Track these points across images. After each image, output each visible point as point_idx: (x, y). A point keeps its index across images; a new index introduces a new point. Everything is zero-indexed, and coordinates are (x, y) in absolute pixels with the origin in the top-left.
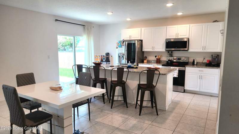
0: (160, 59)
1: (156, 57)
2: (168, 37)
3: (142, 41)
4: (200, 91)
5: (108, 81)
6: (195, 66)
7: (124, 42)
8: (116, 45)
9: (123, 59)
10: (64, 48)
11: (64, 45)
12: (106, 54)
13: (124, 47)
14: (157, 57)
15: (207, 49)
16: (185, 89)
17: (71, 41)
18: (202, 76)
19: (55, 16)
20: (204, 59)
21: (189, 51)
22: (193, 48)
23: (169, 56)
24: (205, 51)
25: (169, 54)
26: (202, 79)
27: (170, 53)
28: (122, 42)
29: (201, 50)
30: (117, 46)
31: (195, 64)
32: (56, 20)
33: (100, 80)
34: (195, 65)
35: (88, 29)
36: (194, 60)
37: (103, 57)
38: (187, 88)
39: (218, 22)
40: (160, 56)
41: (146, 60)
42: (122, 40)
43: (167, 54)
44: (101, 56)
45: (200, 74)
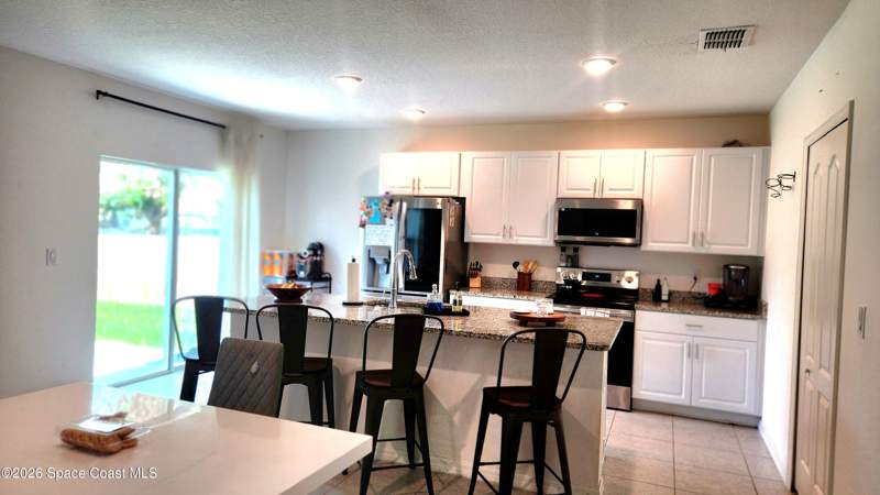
0: (530, 274)
1: (516, 265)
2: (565, 193)
3: (462, 201)
4: (694, 404)
5: (338, 370)
6: (664, 305)
7: (392, 202)
8: (357, 215)
9: (388, 272)
10: (114, 216)
11: (113, 204)
12: (309, 249)
13: (391, 223)
14: (521, 268)
15: (709, 244)
16: (634, 396)
17: (146, 188)
18: (697, 346)
19: (92, 74)
20: (695, 279)
21: (643, 248)
22: (660, 236)
23: (564, 265)
24: (703, 251)
25: (564, 258)
26: (697, 357)
27: (570, 252)
28: (387, 202)
29: (688, 247)
30: (365, 218)
31: (665, 297)
32: (99, 92)
33: (306, 368)
34: (665, 301)
35: (238, 142)
36: (659, 281)
37: (296, 259)
38: (643, 392)
39: (740, 146)
40: (531, 265)
41: (479, 278)
42: (381, 193)
43: (556, 255)
44: (291, 256)
45: (689, 339)
